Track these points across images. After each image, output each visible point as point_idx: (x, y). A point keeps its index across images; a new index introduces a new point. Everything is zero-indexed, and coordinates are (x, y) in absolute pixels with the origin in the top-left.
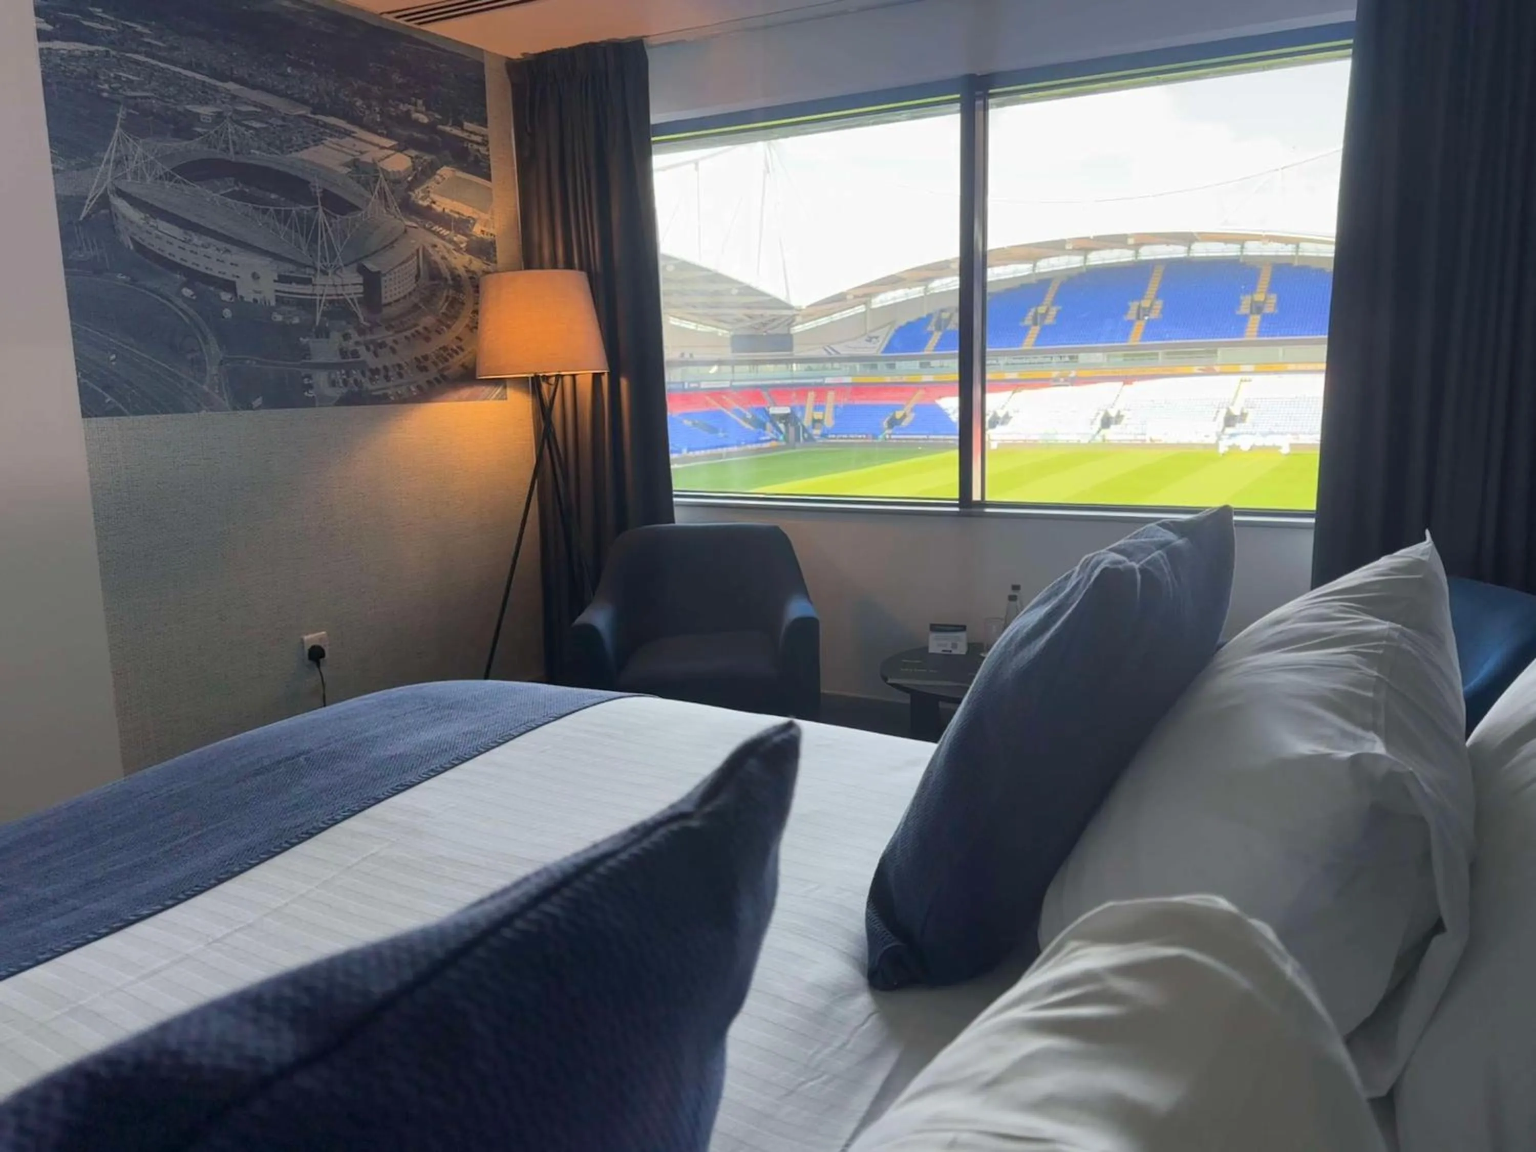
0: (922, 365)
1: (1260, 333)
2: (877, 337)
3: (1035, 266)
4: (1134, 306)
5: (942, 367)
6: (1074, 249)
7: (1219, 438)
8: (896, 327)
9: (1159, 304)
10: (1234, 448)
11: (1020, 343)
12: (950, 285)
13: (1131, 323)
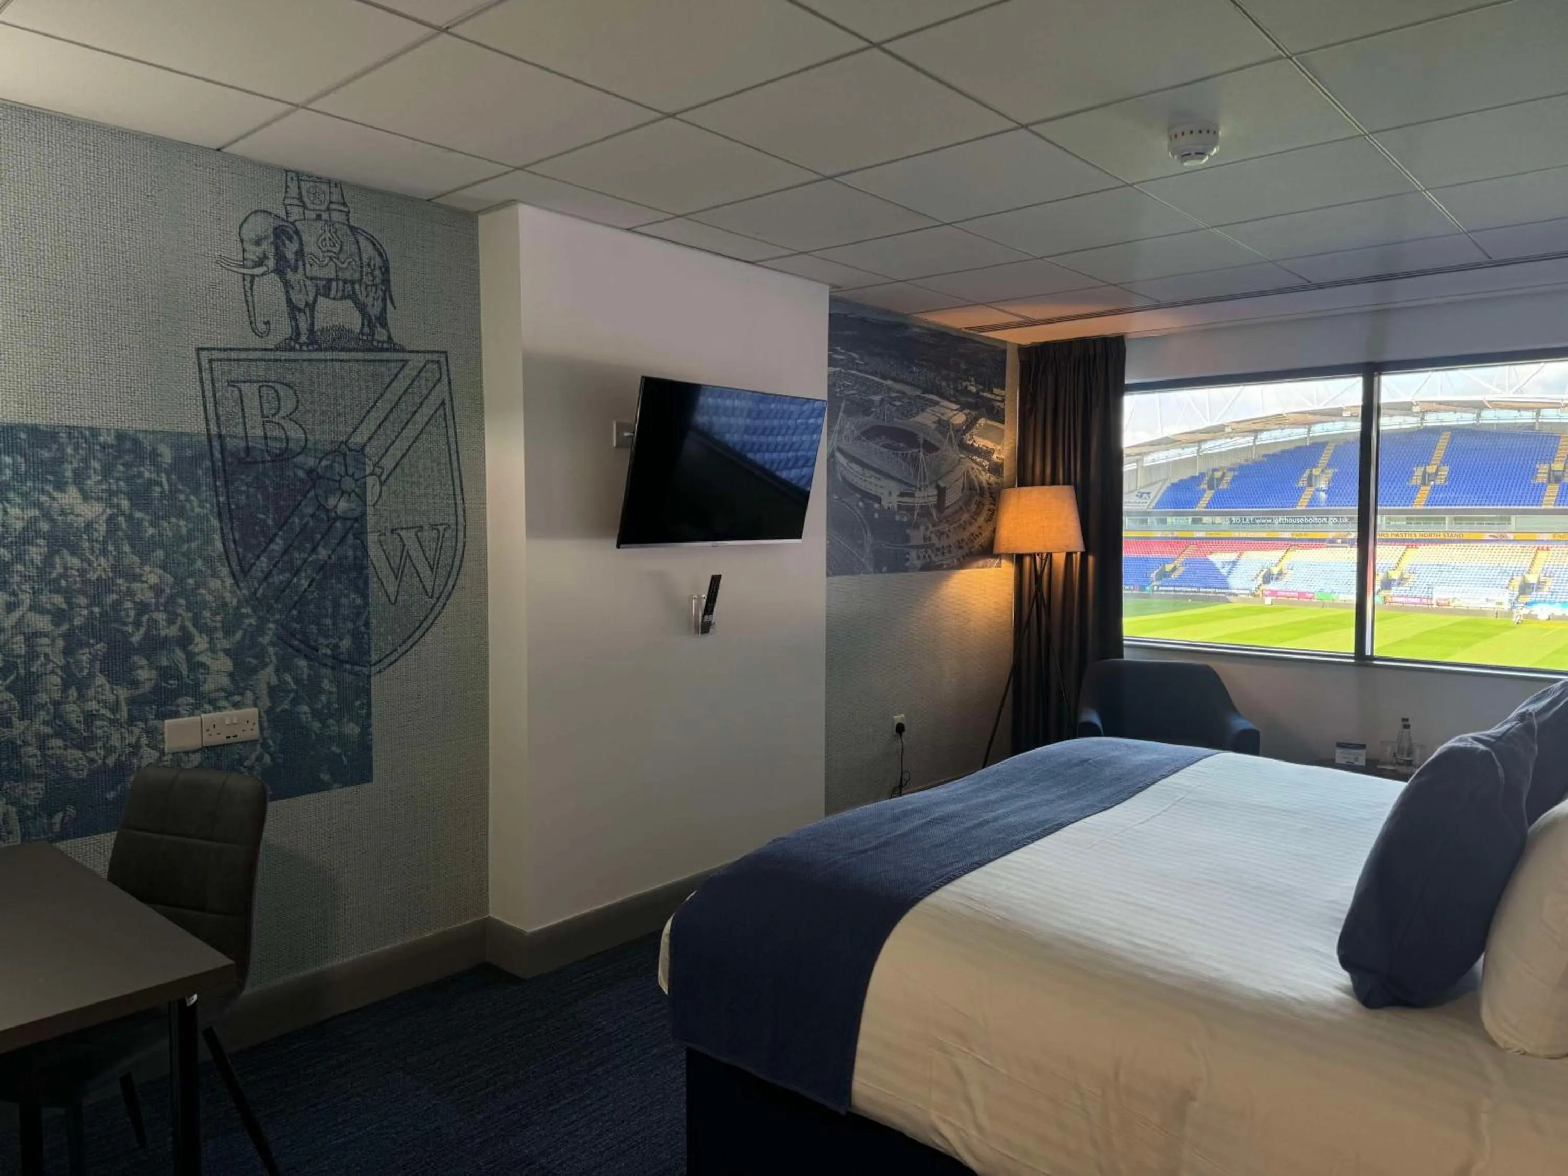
0: (1194, 521)
1: (1559, 501)
2: (1149, 493)
3: (1309, 430)
4: (1419, 471)
5: (1213, 523)
6: (1351, 416)
7: (1513, 606)
8: (1168, 484)
9: (1445, 470)
10: (1530, 617)
11: (1295, 504)
12: (1223, 446)
13: (1416, 489)
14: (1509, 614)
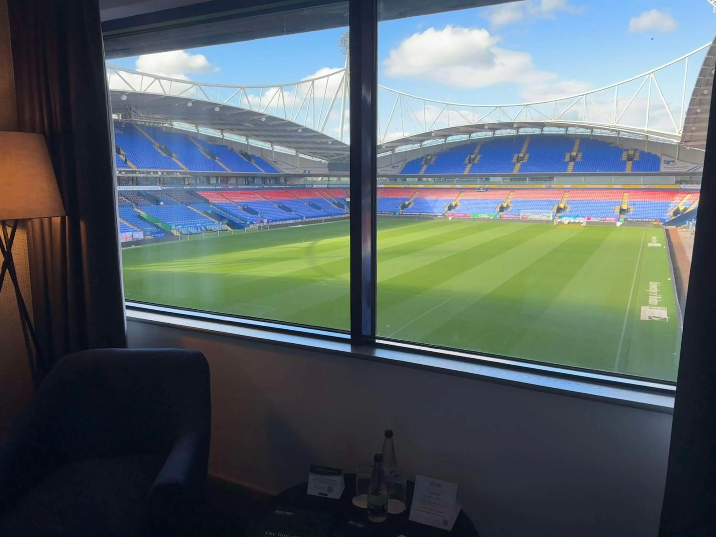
0: (419, 180)
1: (574, 170)
2: (397, 166)
3: (470, 136)
4: (516, 156)
5: (427, 181)
6: (488, 129)
7: (554, 218)
8: (407, 162)
9: (527, 156)
10: (561, 223)
11: (463, 171)
12: (431, 143)
13: (514, 164)
14: (552, 221)
